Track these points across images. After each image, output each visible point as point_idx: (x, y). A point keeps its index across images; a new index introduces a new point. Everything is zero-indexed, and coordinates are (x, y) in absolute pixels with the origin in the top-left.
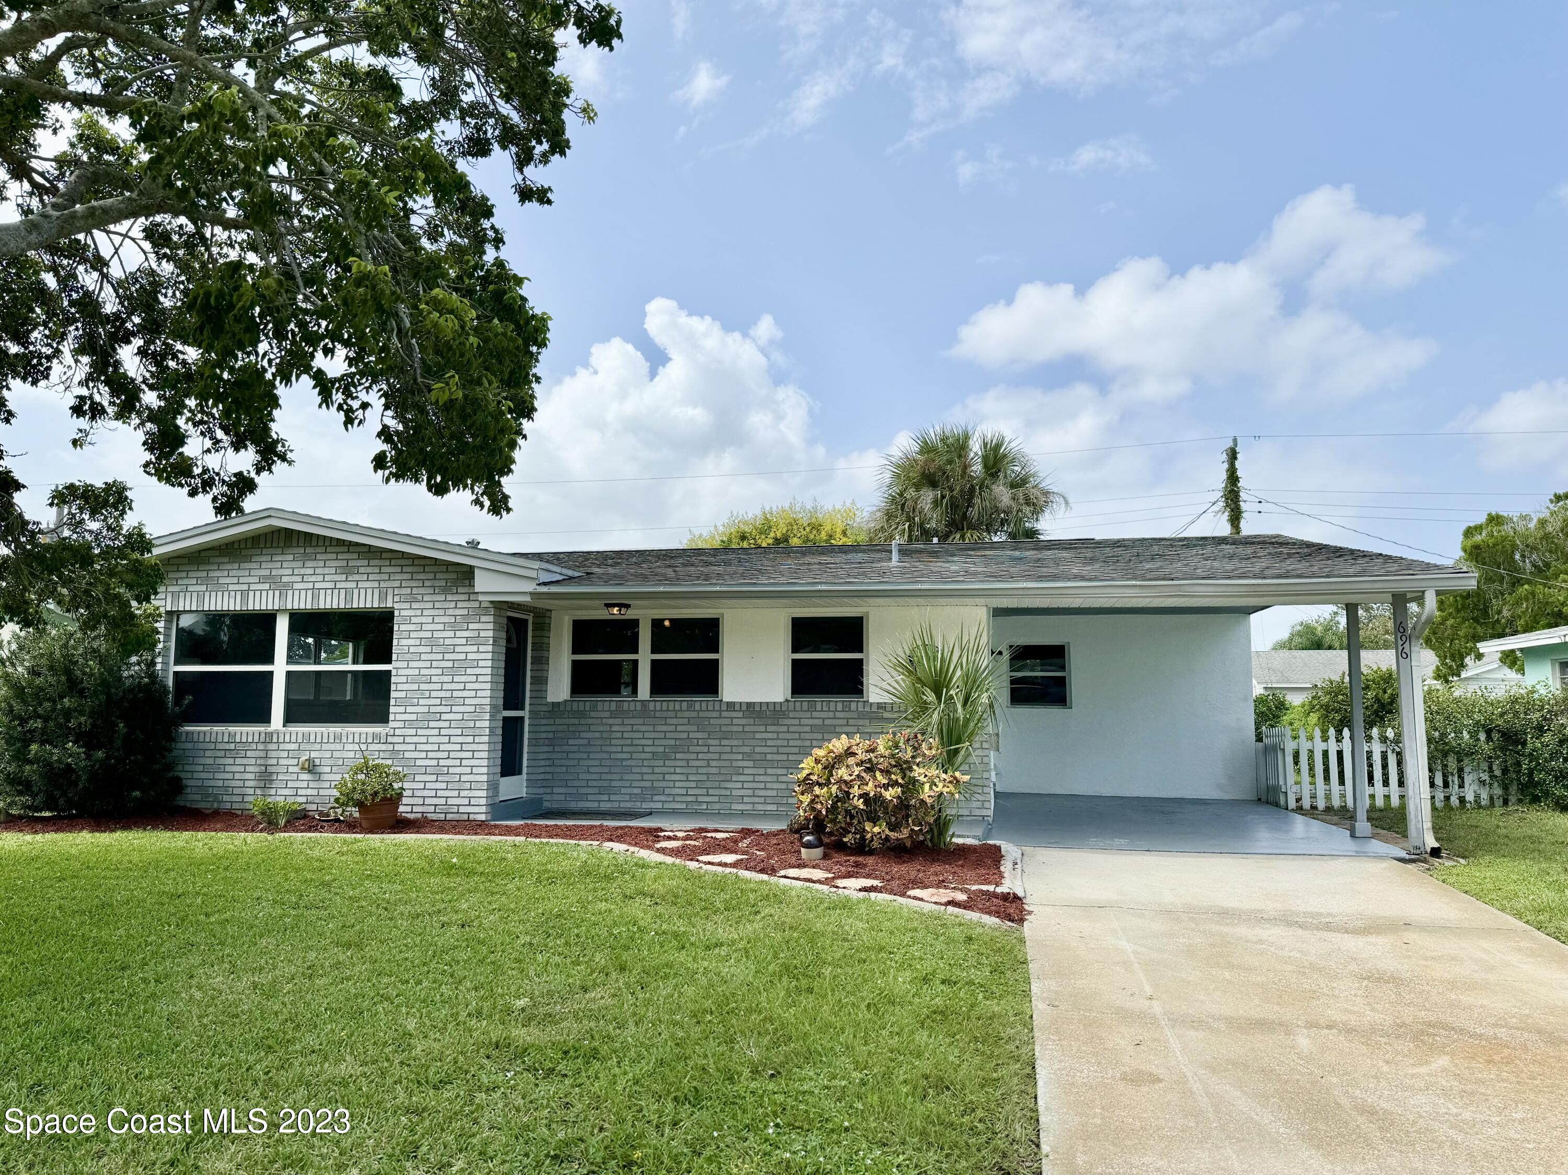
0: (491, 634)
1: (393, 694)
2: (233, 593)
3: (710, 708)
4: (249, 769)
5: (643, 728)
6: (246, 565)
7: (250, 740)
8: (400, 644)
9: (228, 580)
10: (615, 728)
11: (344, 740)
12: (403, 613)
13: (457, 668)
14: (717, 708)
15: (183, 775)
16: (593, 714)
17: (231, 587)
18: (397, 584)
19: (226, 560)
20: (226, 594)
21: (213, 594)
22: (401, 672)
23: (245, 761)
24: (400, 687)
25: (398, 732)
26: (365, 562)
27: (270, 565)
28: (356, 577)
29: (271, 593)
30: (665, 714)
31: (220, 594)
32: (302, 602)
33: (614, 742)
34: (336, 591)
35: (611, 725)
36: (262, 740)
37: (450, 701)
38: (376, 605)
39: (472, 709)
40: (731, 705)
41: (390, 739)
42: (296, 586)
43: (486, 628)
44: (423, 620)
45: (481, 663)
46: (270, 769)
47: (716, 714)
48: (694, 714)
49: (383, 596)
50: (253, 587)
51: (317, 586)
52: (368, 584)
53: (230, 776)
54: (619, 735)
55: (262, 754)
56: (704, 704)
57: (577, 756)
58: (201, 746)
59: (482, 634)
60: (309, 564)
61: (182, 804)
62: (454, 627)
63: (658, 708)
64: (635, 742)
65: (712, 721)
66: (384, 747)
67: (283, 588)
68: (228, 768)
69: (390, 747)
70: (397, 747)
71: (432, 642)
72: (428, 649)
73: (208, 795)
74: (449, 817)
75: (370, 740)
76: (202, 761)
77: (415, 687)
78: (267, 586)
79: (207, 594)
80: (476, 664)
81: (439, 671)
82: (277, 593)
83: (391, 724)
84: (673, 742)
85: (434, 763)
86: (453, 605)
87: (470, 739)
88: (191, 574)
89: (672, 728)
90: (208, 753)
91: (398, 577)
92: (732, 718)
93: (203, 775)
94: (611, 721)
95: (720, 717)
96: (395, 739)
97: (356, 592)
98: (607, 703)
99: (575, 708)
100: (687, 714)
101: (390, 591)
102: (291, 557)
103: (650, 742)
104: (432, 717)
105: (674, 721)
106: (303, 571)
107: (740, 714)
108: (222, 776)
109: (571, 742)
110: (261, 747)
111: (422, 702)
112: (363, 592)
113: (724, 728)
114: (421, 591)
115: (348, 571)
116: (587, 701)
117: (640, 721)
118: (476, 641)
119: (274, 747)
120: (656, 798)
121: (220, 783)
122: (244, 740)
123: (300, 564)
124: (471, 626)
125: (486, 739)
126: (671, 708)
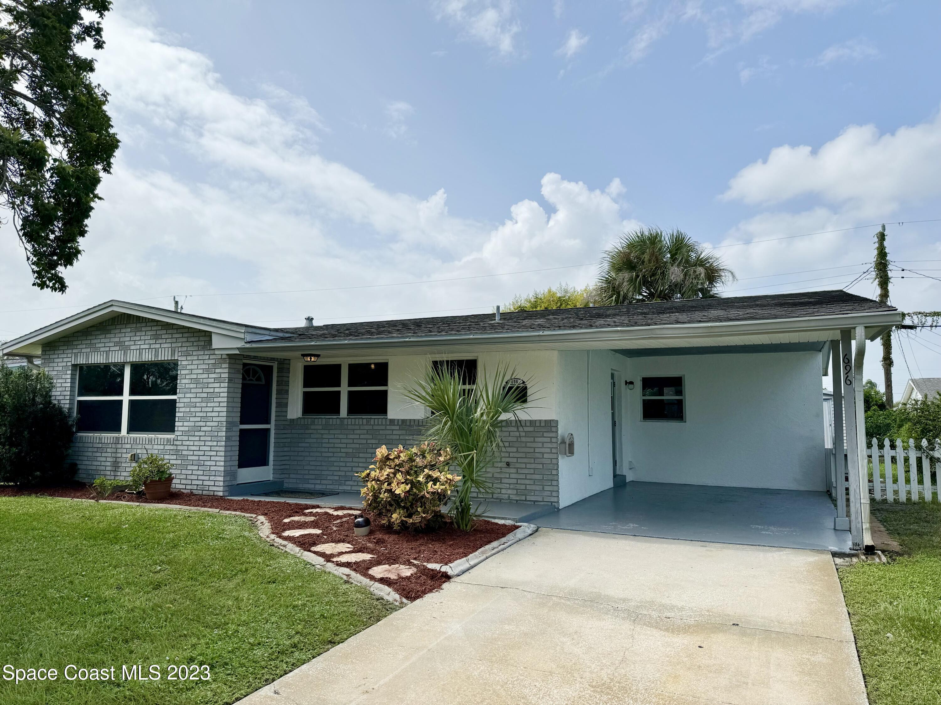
0: (227, 375)
1: (177, 414)
2: (102, 353)
3: (380, 423)
4: (108, 459)
5: (341, 436)
6: (108, 336)
7: (109, 442)
8: (182, 383)
9: (100, 345)
10: (324, 436)
11: (153, 442)
12: (183, 363)
13: (210, 397)
14: (384, 423)
15: (78, 462)
16: (313, 427)
17: (102, 349)
18: (180, 345)
19: (99, 333)
20: (99, 353)
21: (93, 353)
22: (182, 400)
23: (106, 455)
24: (181, 410)
25: (179, 438)
26: (165, 332)
27: (120, 335)
28: (160, 341)
29: (120, 352)
30: (353, 427)
31: (96, 353)
32: (133, 357)
33: (324, 445)
34: (151, 350)
35: (322, 434)
36: (114, 442)
37: (205, 419)
38: (170, 359)
39: (216, 424)
40: (392, 421)
41: (176, 443)
42: (132, 347)
43: (224, 372)
44: (193, 367)
45: (222, 395)
46: (118, 460)
47: (383, 427)
48: (371, 427)
49: (173, 352)
50: (112, 349)
51: (142, 347)
52: (166, 345)
53: (99, 463)
54: (327, 441)
55: (114, 450)
56: (376, 420)
57: (304, 454)
58: (86, 445)
59: (223, 376)
60: (138, 334)
61: (77, 479)
62: (207, 371)
63: (349, 423)
64: (336, 445)
65: (381, 432)
66: (172, 447)
67: (125, 349)
68: (99, 459)
69: (175, 447)
70: (179, 448)
71: (197, 381)
72: (195, 386)
73: (89, 475)
74: (204, 493)
75: (165, 443)
76: (87, 454)
77: (188, 410)
78: (118, 348)
79: (90, 353)
80: (218, 395)
81: (200, 400)
82: (123, 352)
83: (176, 433)
84: (357, 446)
85: (197, 458)
86: (207, 357)
87: (215, 443)
88: (84, 342)
89: (357, 437)
90: (90, 449)
91: (181, 340)
92: (393, 430)
93: (87, 463)
94: (323, 432)
95: (386, 429)
96: (178, 443)
97: (160, 350)
98: (322, 420)
99: (302, 423)
100: (367, 427)
101: (177, 349)
102: (129, 330)
103: (344, 446)
104: (196, 429)
105: (358, 432)
106: (135, 338)
107: (397, 428)
108: (95, 463)
109: (300, 445)
110: (114, 446)
111: (192, 419)
112: (163, 349)
113: (388, 437)
114: (192, 348)
115: (156, 337)
116: (311, 417)
117: (339, 432)
118: (218, 380)
119: (120, 446)
120: (347, 483)
121: (94, 468)
122: (106, 442)
123: (133, 334)
124: (217, 371)
125: (223, 443)
126: (357, 423)
